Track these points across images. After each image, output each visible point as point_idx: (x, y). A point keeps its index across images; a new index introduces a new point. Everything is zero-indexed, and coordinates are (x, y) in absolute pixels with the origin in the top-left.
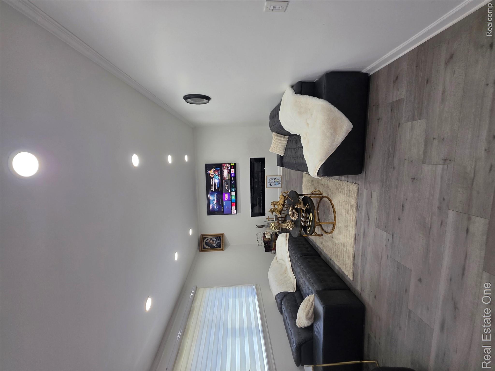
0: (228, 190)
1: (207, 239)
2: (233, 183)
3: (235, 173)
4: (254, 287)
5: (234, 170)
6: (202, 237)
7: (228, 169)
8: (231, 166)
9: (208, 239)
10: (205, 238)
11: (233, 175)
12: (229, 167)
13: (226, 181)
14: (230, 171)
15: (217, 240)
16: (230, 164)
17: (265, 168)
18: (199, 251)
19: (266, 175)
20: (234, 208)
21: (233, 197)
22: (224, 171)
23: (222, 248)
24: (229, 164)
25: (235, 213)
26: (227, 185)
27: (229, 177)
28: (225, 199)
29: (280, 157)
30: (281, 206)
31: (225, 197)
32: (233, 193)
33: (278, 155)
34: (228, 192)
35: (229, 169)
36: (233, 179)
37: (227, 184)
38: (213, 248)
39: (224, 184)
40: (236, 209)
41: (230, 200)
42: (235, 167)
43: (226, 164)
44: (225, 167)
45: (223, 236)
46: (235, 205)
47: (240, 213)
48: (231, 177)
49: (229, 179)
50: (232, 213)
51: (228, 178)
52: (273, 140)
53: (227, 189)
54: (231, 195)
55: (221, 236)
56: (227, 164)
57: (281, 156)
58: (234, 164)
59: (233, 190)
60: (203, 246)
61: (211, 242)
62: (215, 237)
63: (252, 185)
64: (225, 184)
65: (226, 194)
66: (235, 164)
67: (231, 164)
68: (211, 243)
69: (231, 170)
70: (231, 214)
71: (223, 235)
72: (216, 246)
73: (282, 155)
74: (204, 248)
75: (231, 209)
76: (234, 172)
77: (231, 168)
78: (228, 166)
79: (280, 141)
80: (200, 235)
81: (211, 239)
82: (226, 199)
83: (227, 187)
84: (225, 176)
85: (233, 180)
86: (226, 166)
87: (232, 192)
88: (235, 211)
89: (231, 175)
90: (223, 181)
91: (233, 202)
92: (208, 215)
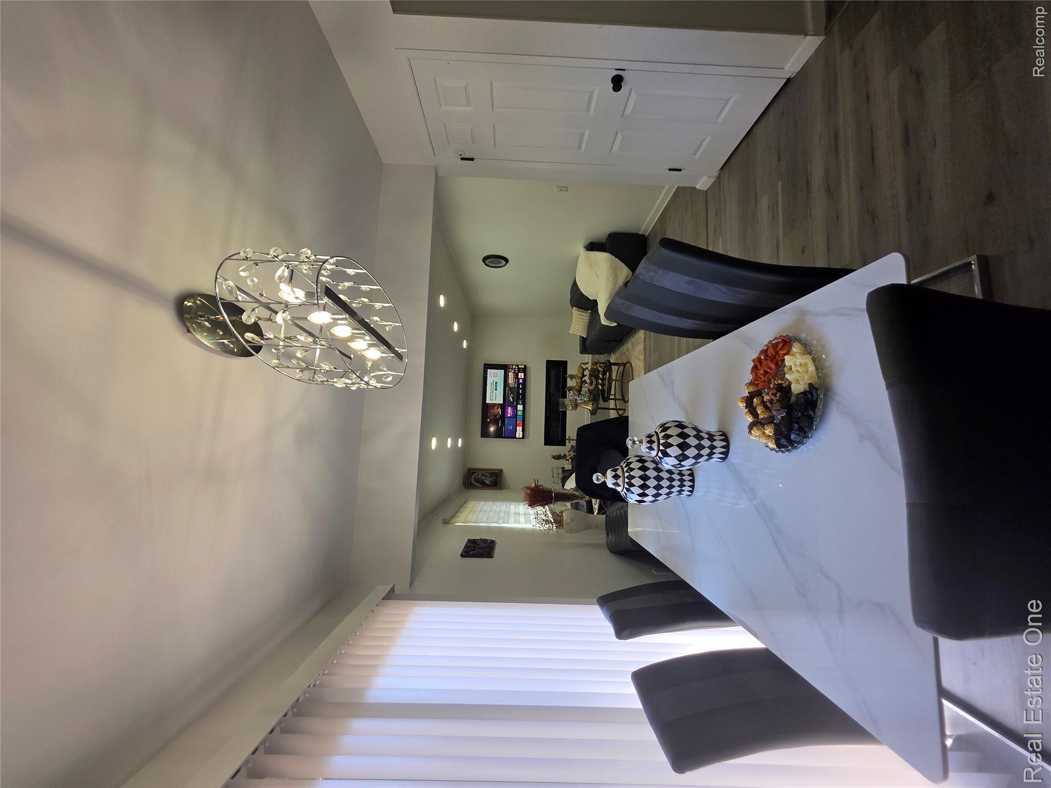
0: (513, 402)
1: (476, 474)
2: (521, 393)
3: (525, 379)
5: (523, 374)
6: (470, 472)
7: (514, 372)
8: (519, 369)
9: (478, 475)
10: (473, 473)
11: (521, 381)
13: (511, 389)
14: (517, 375)
15: (491, 476)
16: (518, 366)
17: (567, 374)
18: (464, 488)
20: (519, 429)
21: (520, 413)
22: (509, 375)
23: (498, 485)
24: (516, 365)
25: (521, 437)
26: (512, 395)
27: (515, 384)
31: (508, 412)
32: (520, 407)
34: (512, 405)
35: (517, 372)
36: (521, 387)
38: (485, 486)
39: (508, 393)
40: (523, 431)
41: (515, 416)
42: (524, 370)
44: (510, 370)
46: (521, 425)
47: (529, 438)
48: (519, 384)
49: (516, 386)
50: (517, 437)
52: (574, 317)
54: (517, 410)
55: (498, 472)
56: (514, 366)
57: (583, 337)
58: (523, 367)
59: (521, 403)
60: (471, 482)
61: (482, 477)
62: (489, 473)
64: (510, 393)
65: (510, 408)
66: (525, 366)
67: (520, 366)
68: (482, 480)
69: (520, 374)
70: (515, 438)
71: (501, 471)
72: (490, 484)
73: (585, 337)
74: (472, 485)
75: (516, 431)
76: (523, 377)
77: (519, 371)
78: (515, 368)
79: (581, 317)
80: (466, 468)
81: (482, 474)
82: (509, 415)
84: (510, 382)
85: (520, 389)
86: (513, 368)
87: (518, 406)
88: (521, 433)
89: (518, 381)
90: (507, 388)
91: (520, 419)
92: (481, 437)
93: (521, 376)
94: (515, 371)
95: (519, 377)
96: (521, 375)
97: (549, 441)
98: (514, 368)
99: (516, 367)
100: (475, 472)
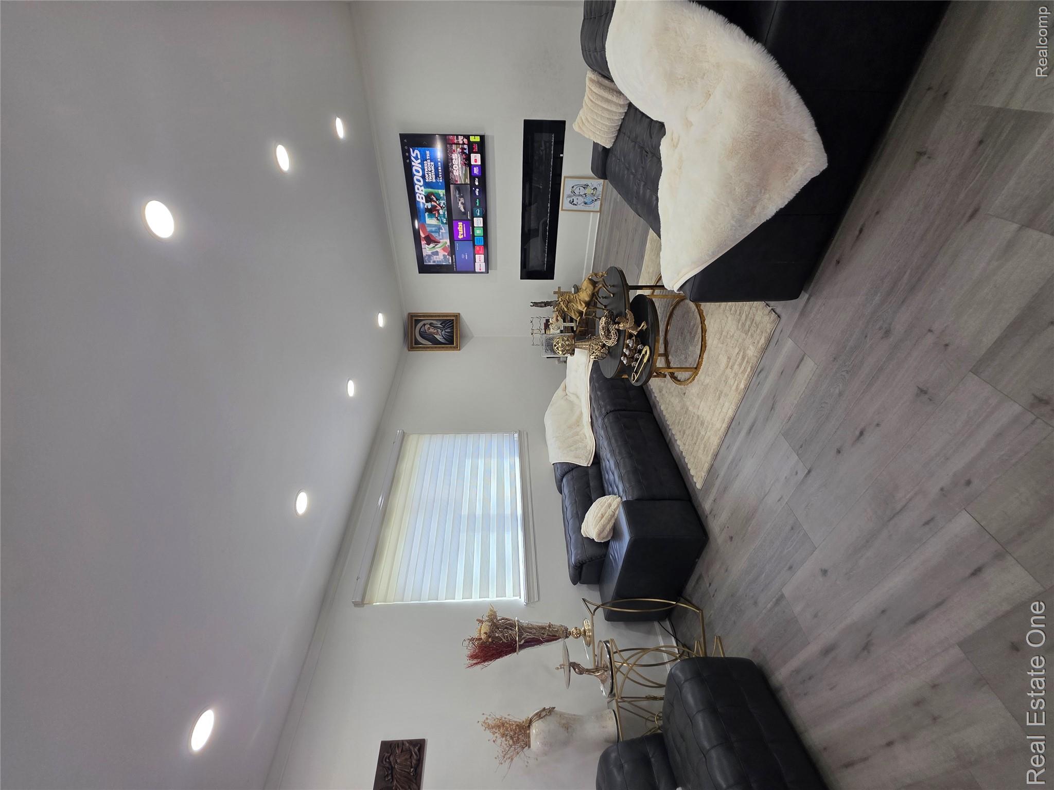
0: (465, 213)
1: (422, 323)
2: (477, 194)
3: (483, 167)
4: (516, 435)
5: (478, 156)
6: (412, 319)
7: (463, 153)
8: (470, 144)
9: (424, 325)
10: (417, 321)
11: (476, 171)
12: (466, 146)
13: (459, 188)
14: (468, 158)
15: (444, 327)
16: (467, 137)
17: (562, 153)
18: (406, 349)
19: (564, 173)
20: (480, 259)
21: (479, 232)
22: (452, 159)
23: (455, 343)
24: (465, 136)
25: (484, 271)
26: (462, 200)
27: (466, 177)
28: (458, 235)
29: (600, 149)
30: (584, 305)
31: (458, 231)
32: (478, 222)
33: (596, 145)
34: (464, 217)
35: (467, 151)
36: (477, 183)
37: (462, 197)
38: (437, 344)
39: (455, 196)
40: (486, 260)
41: (470, 237)
42: (481, 147)
43: (457, 138)
44: (454, 147)
45: (457, 320)
46: (482, 251)
47: (496, 269)
48: (472, 177)
49: (468, 181)
50: (476, 271)
51: (465, 181)
52: (586, 98)
53: (463, 210)
54: (473, 227)
55: (454, 318)
56: (460, 138)
57: (604, 147)
58: (478, 139)
59: (478, 214)
60: (415, 337)
61: (432, 330)
62: (440, 320)
63: (527, 202)
64: (457, 196)
65: (460, 224)
66: (482, 138)
67: (472, 139)
68: (431, 334)
69: (473, 156)
70: (474, 272)
71: (457, 316)
72: (443, 341)
73: (608, 147)
74: (417, 343)
75: (475, 261)
76: (479, 163)
77: (471, 151)
78: (464, 144)
79: (605, 106)
80: (406, 315)
81: (431, 324)
82: (460, 237)
83: (462, 203)
84: (456, 173)
85: (476, 187)
86: (458, 144)
87: (475, 218)
88: (483, 265)
89: (471, 171)
90: (452, 186)
91: (479, 241)
92: (419, 273)
93: (476, 161)
94: (463, 149)
95: (473, 163)
96: (476, 158)
97: (528, 273)
98: (461, 142)
99: (465, 140)
100: (422, 320)
